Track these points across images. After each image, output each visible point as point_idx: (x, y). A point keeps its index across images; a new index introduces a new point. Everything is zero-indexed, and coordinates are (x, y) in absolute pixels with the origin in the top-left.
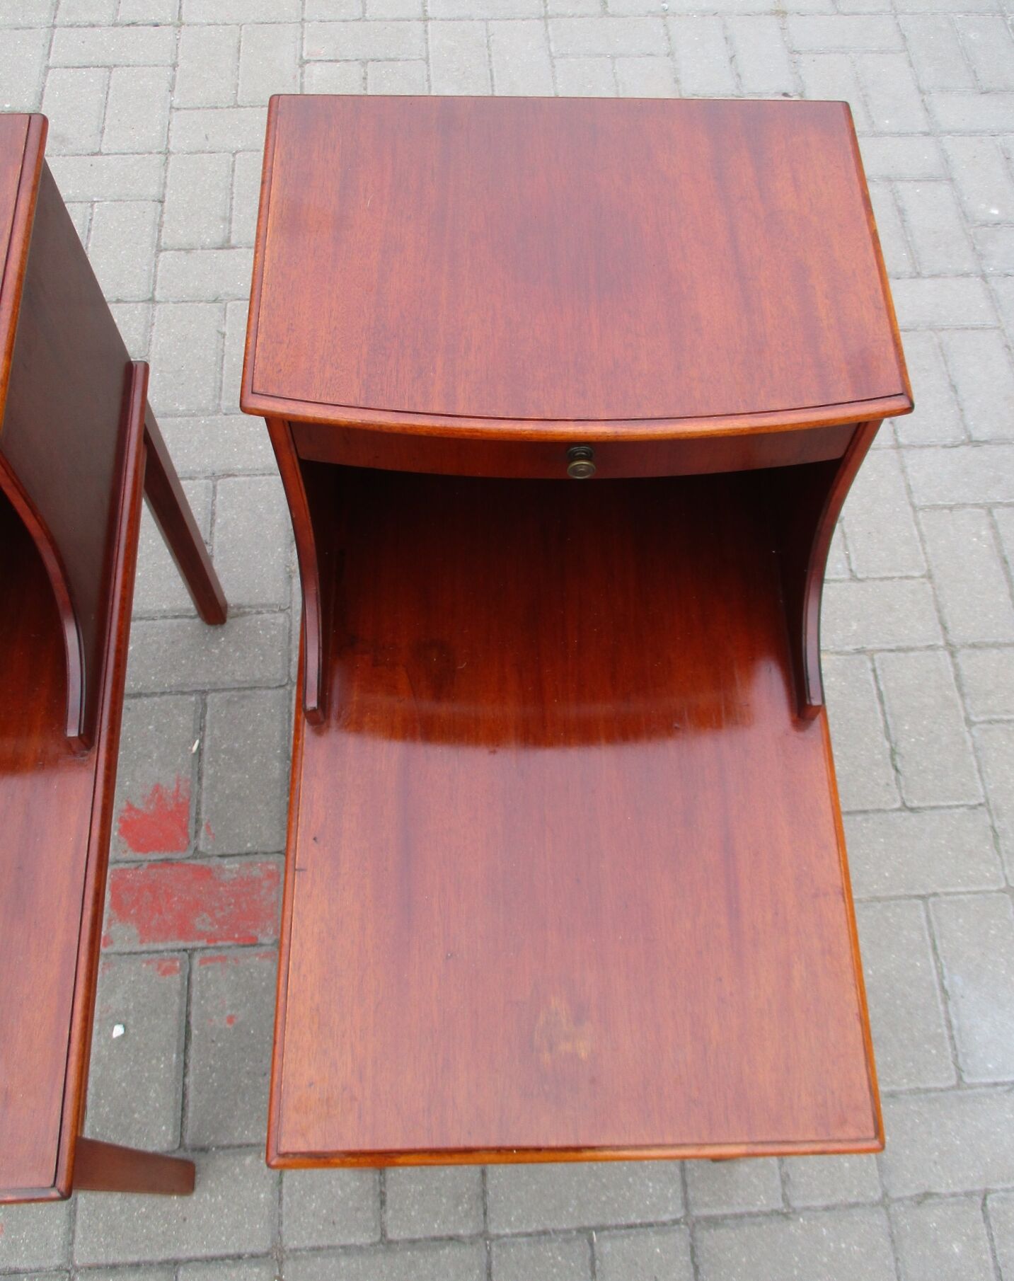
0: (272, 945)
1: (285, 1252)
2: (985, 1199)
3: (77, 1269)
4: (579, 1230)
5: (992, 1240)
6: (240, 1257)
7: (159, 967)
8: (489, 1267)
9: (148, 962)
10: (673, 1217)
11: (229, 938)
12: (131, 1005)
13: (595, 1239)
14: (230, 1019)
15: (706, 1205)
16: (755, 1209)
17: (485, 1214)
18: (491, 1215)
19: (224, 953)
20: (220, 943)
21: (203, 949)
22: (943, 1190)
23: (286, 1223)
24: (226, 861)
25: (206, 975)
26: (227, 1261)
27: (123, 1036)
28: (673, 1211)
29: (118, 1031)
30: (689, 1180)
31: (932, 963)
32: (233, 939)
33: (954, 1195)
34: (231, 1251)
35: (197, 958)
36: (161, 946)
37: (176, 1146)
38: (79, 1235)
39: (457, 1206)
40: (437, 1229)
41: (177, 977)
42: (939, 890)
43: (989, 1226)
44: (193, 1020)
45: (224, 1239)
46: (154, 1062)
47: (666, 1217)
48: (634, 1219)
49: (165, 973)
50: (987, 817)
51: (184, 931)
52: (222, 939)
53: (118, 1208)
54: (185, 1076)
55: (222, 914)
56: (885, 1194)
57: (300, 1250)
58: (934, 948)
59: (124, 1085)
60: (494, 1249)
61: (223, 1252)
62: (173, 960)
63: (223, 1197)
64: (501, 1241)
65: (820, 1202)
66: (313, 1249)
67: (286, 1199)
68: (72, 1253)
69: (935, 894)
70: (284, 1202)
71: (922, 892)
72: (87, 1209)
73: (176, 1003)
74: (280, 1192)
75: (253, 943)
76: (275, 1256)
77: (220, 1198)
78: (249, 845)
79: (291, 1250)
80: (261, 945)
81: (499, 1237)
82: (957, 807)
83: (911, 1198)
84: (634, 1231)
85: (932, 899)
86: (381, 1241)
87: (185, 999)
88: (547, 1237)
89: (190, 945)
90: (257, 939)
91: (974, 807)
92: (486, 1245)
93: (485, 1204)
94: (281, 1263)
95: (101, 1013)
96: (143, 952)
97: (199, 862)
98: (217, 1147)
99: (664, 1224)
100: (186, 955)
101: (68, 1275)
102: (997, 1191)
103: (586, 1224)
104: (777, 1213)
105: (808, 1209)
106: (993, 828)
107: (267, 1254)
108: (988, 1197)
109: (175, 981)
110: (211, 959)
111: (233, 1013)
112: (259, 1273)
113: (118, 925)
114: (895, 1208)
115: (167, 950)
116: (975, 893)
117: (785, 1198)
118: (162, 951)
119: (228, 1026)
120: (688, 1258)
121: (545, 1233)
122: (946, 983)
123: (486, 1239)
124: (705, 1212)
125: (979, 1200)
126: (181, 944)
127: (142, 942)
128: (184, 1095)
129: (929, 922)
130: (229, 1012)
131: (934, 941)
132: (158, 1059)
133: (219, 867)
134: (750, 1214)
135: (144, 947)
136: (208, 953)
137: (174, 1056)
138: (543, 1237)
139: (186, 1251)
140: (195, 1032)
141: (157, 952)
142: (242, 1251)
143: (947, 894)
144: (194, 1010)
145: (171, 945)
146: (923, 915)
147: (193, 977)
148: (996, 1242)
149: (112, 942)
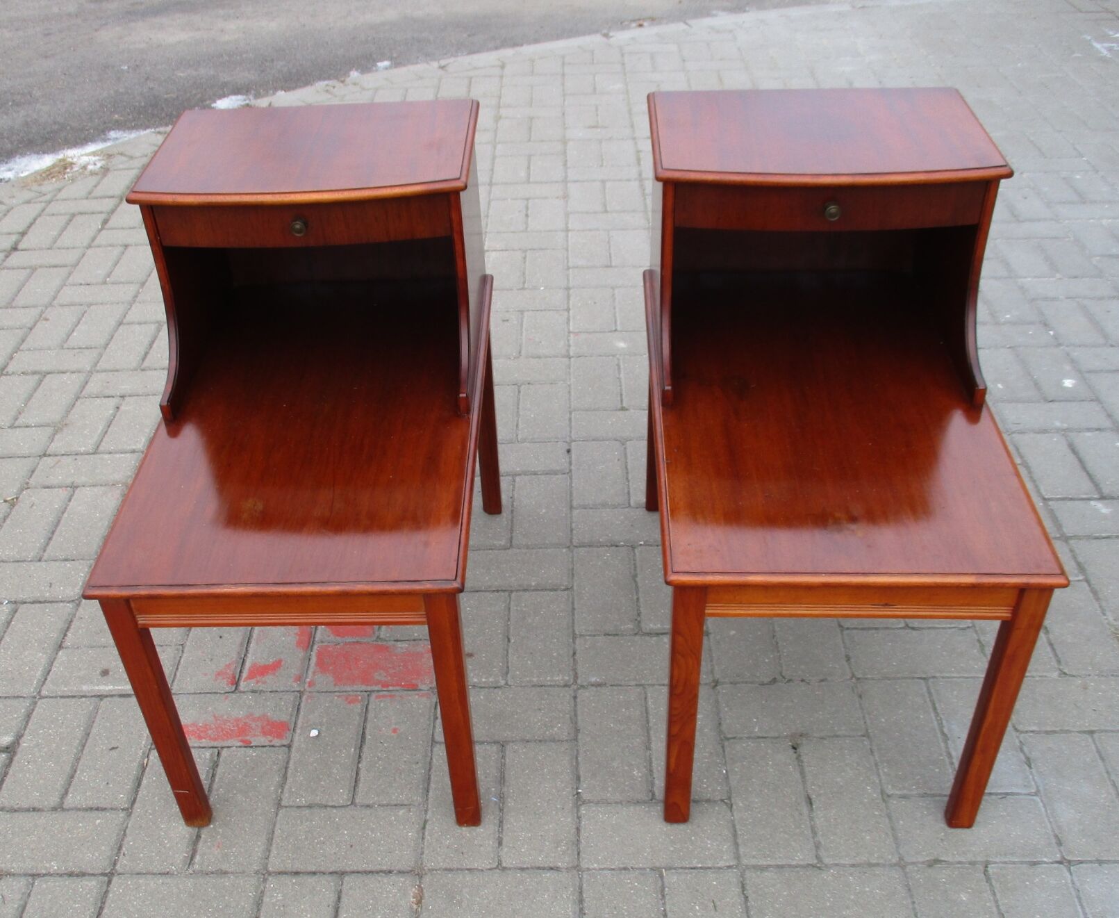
0: (428, 690)
1: (424, 870)
2: (986, 867)
3: (270, 874)
4: (651, 869)
5: (994, 894)
6: (390, 872)
7: (347, 699)
8: (581, 888)
9: (338, 697)
10: (728, 864)
11: (398, 685)
12: (324, 720)
13: (665, 874)
14: (395, 731)
15: (754, 857)
16: (794, 863)
17: (578, 854)
18: (582, 855)
19: (393, 693)
20: (391, 688)
21: (378, 691)
22: (950, 859)
23: (426, 852)
24: (399, 643)
25: (380, 705)
26: (381, 874)
27: (317, 736)
28: (726, 860)
29: (314, 733)
30: (740, 841)
31: (934, 718)
32: (401, 685)
33: (960, 863)
34: (384, 868)
35: (374, 695)
36: (348, 688)
37: (349, 803)
38: (274, 852)
39: (557, 847)
40: (541, 860)
41: (359, 706)
42: (938, 675)
43: (991, 884)
44: (367, 732)
45: (379, 859)
46: (338, 752)
47: (721, 864)
48: (695, 863)
49: (350, 703)
50: (975, 635)
51: (366, 680)
52: (392, 685)
53: (303, 837)
54: (359, 762)
55: (394, 671)
56: (901, 859)
57: (436, 870)
58: (935, 709)
59: (315, 764)
60: (585, 876)
61: (378, 868)
62: (357, 696)
63: (381, 833)
64: (590, 872)
65: (847, 861)
66: (446, 869)
67: (427, 837)
68: (267, 864)
69: (934, 677)
70: (426, 840)
71: (924, 676)
72: (281, 837)
73: (357, 720)
74: (424, 834)
75: (414, 688)
76: (417, 873)
77: (379, 834)
78: (416, 635)
79: (429, 870)
80: (420, 690)
81: (588, 869)
82: (950, 628)
83: (923, 863)
84: (696, 871)
85: (931, 680)
86: (497, 867)
87: (363, 719)
88: (627, 871)
89: (369, 688)
90: (417, 686)
91: (963, 629)
92: (579, 874)
93: (579, 848)
94: (421, 877)
95: (303, 723)
96: (335, 692)
97: (380, 643)
98: (379, 805)
99: (720, 868)
100: (366, 694)
101: (262, 876)
102: (996, 863)
103: (658, 864)
104: (813, 866)
105: (837, 865)
106: (979, 641)
107: (411, 871)
108: (989, 866)
109: (358, 708)
110: (384, 696)
111: (397, 727)
112: (405, 881)
113: (319, 675)
114: (909, 868)
115: (353, 691)
116: (967, 678)
117: (818, 857)
118: (349, 691)
119: (393, 734)
120: (739, 890)
121: (625, 869)
122: (945, 730)
123: (578, 871)
124: (753, 862)
125: (981, 868)
126: (364, 688)
127: (335, 685)
128: (357, 774)
129: (930, 693)
130: (394, 726)
131: (934, 704)
132: (341, 751)
133: (394, 646)
134: (790, 866)
135: (337, 689)
136: (381, 693)
137: (353, 750)
138: (623, 871)
139: (351, 865)
140: (368, 737)
141: (345, 692)
142: (393, 868)
143: (943, 677)
144: (369, 725)
145: (355, 688)
146: (925, 689)
147: (370, 707)
148: (998, 896)
149: (314, 684)
